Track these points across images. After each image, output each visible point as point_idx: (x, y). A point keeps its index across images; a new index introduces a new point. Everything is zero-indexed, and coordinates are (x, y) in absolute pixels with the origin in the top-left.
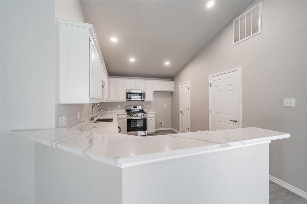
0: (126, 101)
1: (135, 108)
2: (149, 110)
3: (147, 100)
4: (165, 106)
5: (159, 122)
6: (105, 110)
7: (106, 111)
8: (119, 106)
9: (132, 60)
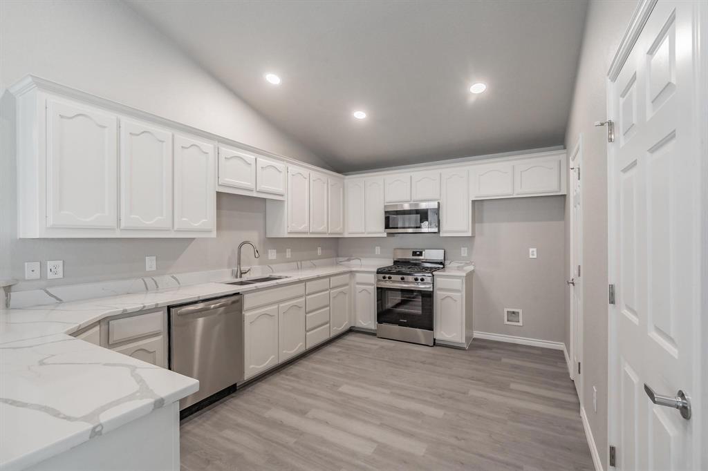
0: (385, 235)
1: (419, 255)
2: (467, 264)
3: (446, 232)
4: (533, 253)
5: (506, 310)
6: (346, 259)
7: (349, 260)
8: (378, 250)
9: (360, 115)
